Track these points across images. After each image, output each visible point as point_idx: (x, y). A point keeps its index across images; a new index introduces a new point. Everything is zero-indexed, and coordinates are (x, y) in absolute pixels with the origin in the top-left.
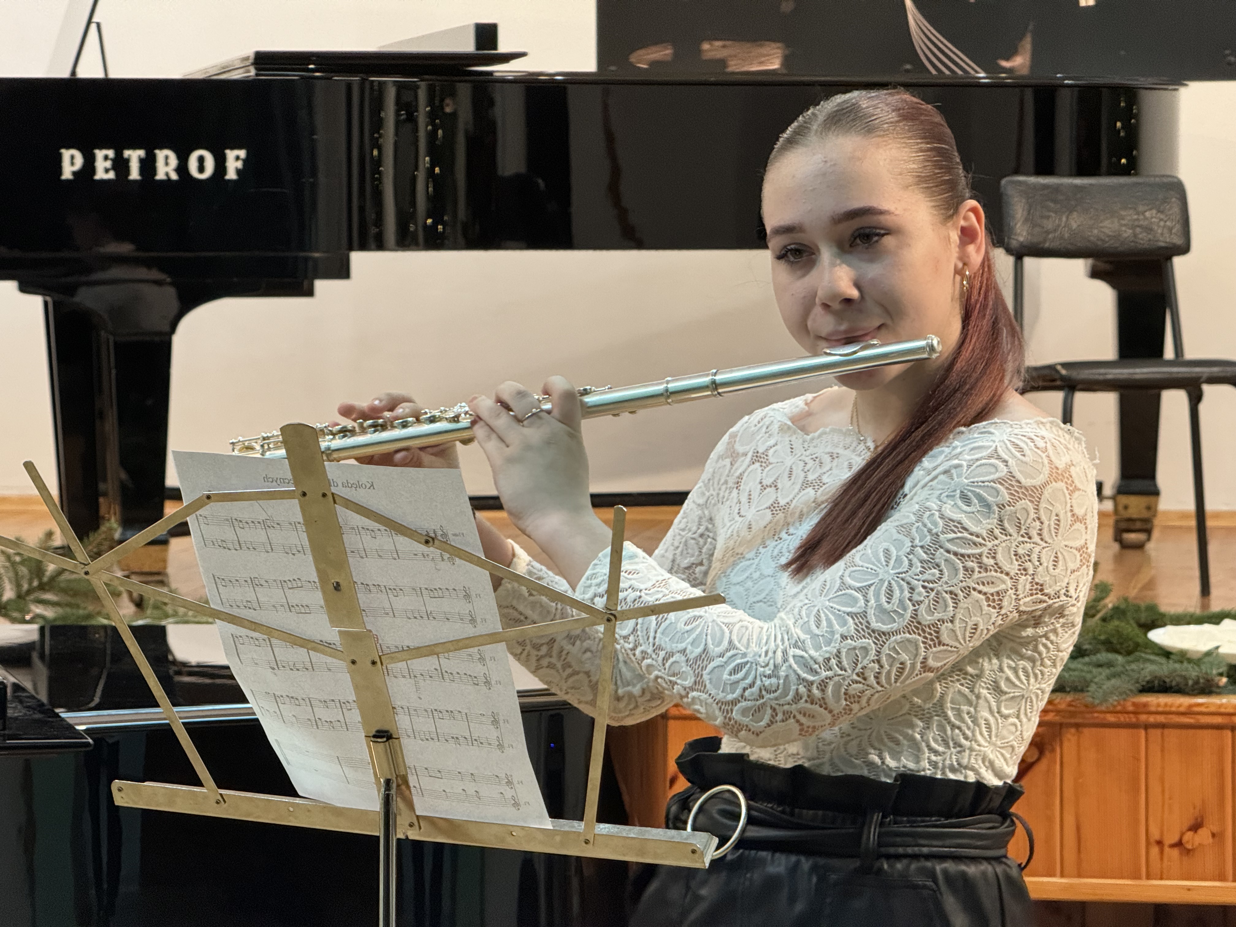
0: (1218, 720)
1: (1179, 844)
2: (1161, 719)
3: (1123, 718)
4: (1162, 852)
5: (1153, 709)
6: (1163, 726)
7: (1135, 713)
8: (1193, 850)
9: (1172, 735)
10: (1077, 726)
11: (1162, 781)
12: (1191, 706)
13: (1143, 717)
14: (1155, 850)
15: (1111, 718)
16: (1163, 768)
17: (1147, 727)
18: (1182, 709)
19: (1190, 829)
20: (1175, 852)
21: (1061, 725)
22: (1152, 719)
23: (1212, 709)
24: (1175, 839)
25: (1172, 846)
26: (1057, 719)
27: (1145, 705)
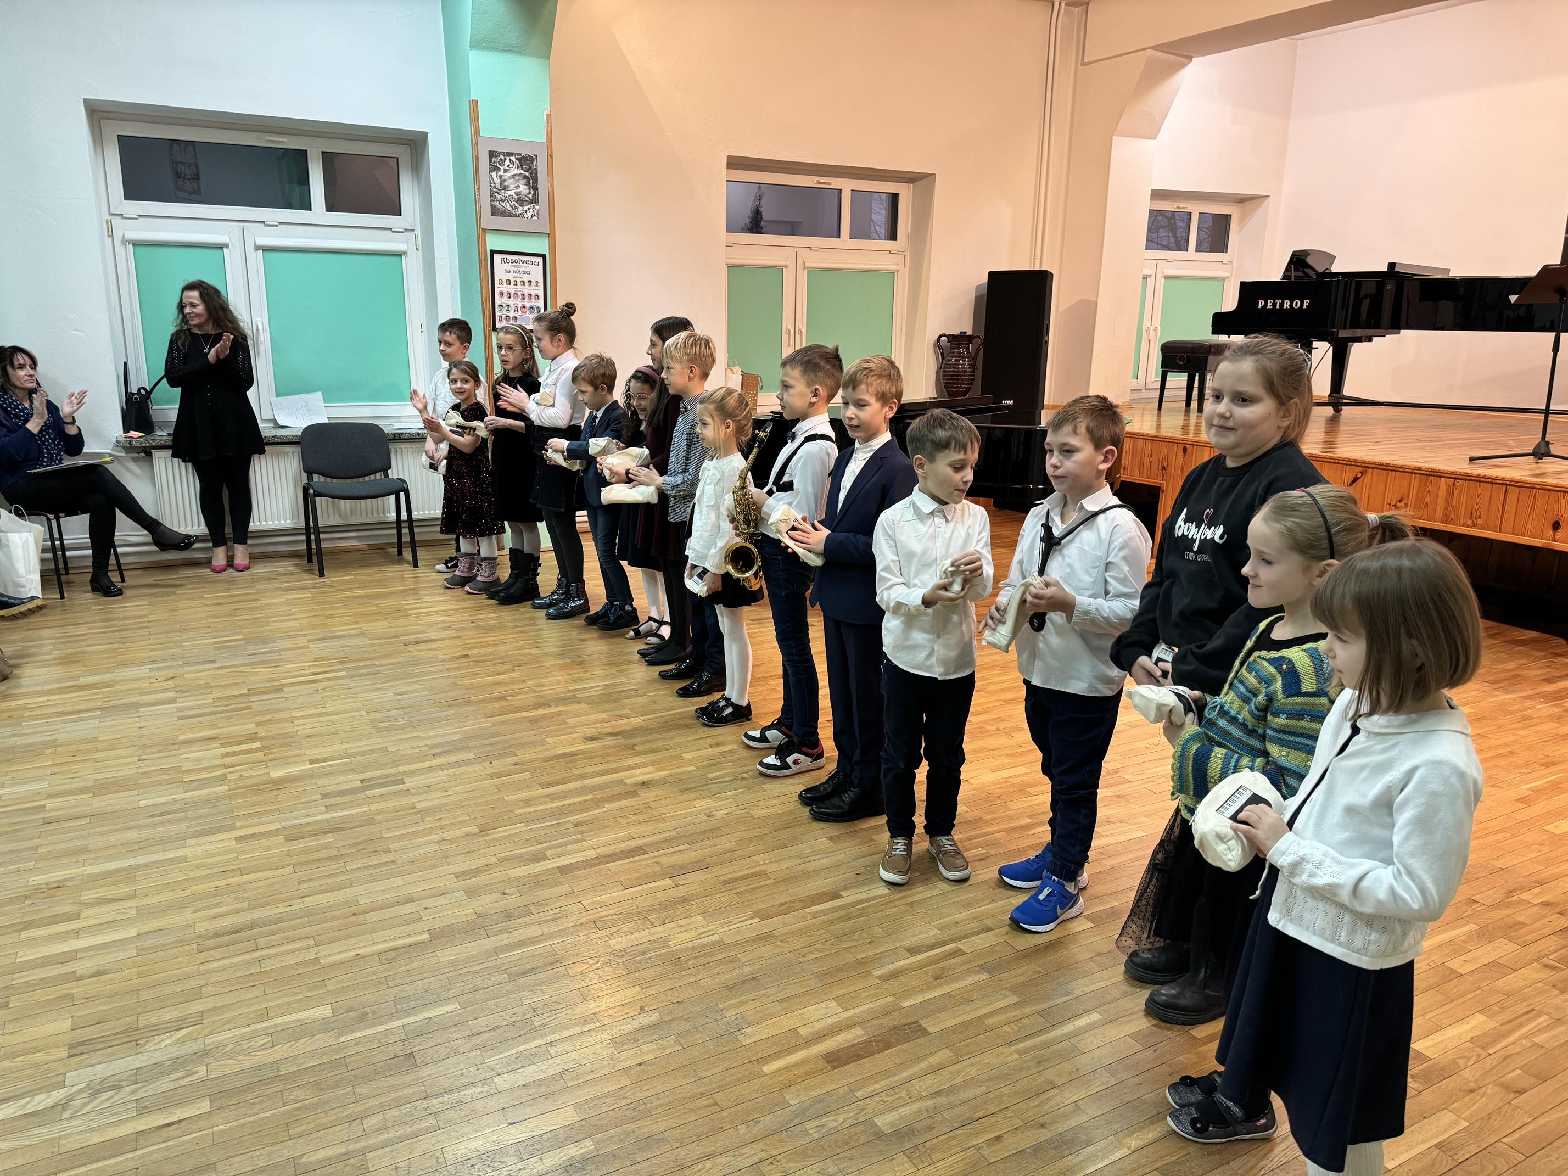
11: (1393, 486)
16: (1394, 483)
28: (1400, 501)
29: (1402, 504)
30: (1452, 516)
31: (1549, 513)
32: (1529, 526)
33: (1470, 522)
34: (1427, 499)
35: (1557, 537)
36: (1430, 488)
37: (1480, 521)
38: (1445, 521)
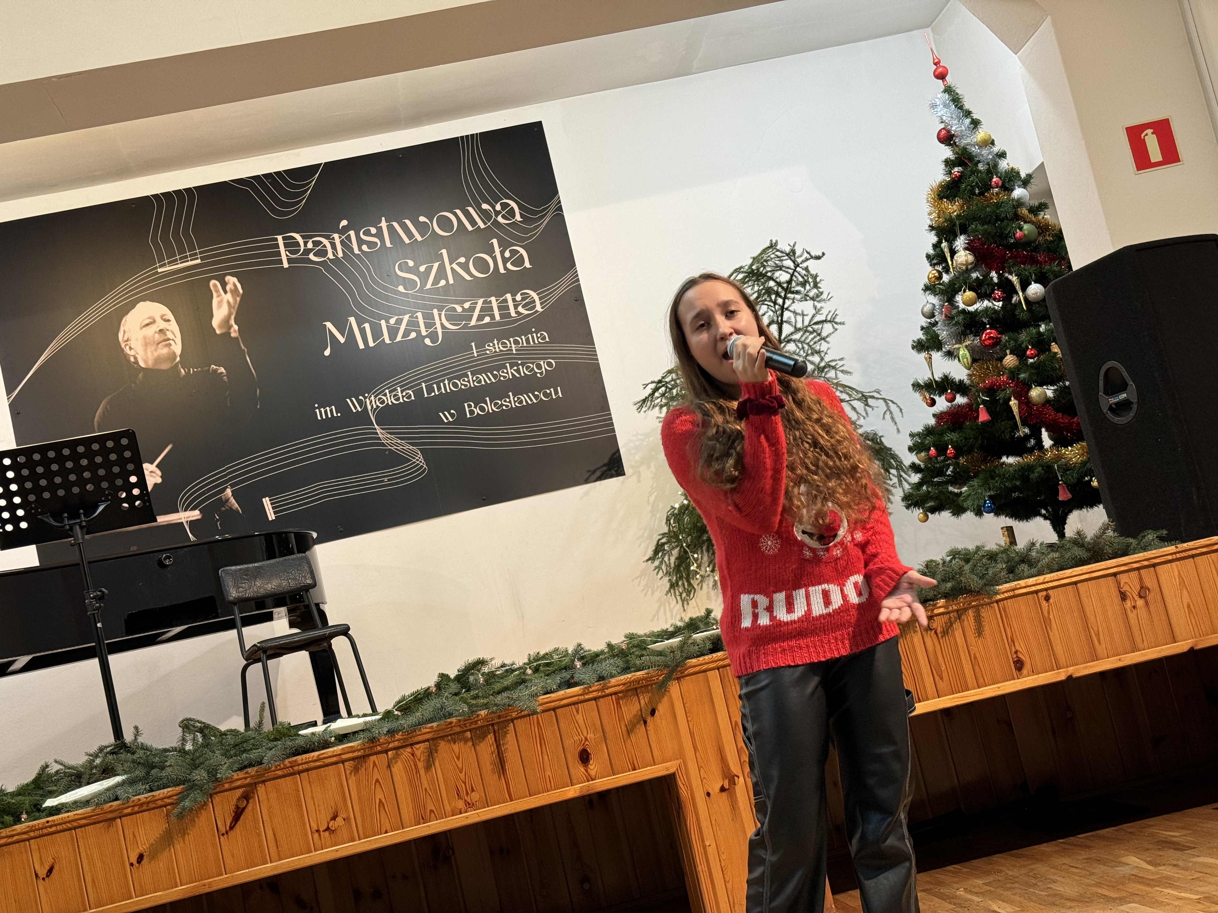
0: (334, 759)
1: (328, 829)
2: (305, 766)
3: (286, 771)
4: (320, 835)
5: (300, 762)
6: (307, 770)
7: (291, 767)
8: (336, 830)
9: (313, 773)
10: (263, 782)
11: (313, 798)
12: (319, 755)
13: (296, 768)
14: (316, 835)
15: (280, 773)
16: (312, 792)
17: (299, 773)
18: (314, 758)
19: (332, 820)
20: (327, 833)
21: (256, 784)
22: (301, 767)
23: (330, 754)
24: (325, 827)
25: (324, 831)
26: (252, 781)
27: (296, 761)
28: (334, 818)
29: (339, 821)
30: (430, 806)
31: (568, 742)
32: (548, 773)
33: (461, 804)
34: (380, 796)
35: (593, 773)
36: (376, 776)
37: (475, 797)
38: (422, 819)
